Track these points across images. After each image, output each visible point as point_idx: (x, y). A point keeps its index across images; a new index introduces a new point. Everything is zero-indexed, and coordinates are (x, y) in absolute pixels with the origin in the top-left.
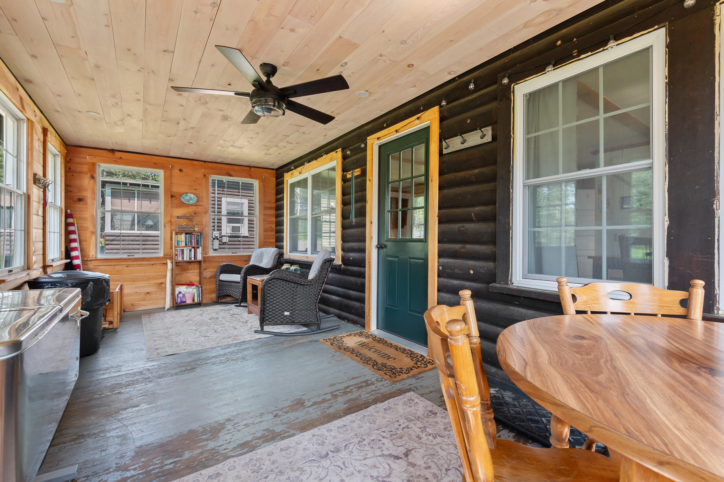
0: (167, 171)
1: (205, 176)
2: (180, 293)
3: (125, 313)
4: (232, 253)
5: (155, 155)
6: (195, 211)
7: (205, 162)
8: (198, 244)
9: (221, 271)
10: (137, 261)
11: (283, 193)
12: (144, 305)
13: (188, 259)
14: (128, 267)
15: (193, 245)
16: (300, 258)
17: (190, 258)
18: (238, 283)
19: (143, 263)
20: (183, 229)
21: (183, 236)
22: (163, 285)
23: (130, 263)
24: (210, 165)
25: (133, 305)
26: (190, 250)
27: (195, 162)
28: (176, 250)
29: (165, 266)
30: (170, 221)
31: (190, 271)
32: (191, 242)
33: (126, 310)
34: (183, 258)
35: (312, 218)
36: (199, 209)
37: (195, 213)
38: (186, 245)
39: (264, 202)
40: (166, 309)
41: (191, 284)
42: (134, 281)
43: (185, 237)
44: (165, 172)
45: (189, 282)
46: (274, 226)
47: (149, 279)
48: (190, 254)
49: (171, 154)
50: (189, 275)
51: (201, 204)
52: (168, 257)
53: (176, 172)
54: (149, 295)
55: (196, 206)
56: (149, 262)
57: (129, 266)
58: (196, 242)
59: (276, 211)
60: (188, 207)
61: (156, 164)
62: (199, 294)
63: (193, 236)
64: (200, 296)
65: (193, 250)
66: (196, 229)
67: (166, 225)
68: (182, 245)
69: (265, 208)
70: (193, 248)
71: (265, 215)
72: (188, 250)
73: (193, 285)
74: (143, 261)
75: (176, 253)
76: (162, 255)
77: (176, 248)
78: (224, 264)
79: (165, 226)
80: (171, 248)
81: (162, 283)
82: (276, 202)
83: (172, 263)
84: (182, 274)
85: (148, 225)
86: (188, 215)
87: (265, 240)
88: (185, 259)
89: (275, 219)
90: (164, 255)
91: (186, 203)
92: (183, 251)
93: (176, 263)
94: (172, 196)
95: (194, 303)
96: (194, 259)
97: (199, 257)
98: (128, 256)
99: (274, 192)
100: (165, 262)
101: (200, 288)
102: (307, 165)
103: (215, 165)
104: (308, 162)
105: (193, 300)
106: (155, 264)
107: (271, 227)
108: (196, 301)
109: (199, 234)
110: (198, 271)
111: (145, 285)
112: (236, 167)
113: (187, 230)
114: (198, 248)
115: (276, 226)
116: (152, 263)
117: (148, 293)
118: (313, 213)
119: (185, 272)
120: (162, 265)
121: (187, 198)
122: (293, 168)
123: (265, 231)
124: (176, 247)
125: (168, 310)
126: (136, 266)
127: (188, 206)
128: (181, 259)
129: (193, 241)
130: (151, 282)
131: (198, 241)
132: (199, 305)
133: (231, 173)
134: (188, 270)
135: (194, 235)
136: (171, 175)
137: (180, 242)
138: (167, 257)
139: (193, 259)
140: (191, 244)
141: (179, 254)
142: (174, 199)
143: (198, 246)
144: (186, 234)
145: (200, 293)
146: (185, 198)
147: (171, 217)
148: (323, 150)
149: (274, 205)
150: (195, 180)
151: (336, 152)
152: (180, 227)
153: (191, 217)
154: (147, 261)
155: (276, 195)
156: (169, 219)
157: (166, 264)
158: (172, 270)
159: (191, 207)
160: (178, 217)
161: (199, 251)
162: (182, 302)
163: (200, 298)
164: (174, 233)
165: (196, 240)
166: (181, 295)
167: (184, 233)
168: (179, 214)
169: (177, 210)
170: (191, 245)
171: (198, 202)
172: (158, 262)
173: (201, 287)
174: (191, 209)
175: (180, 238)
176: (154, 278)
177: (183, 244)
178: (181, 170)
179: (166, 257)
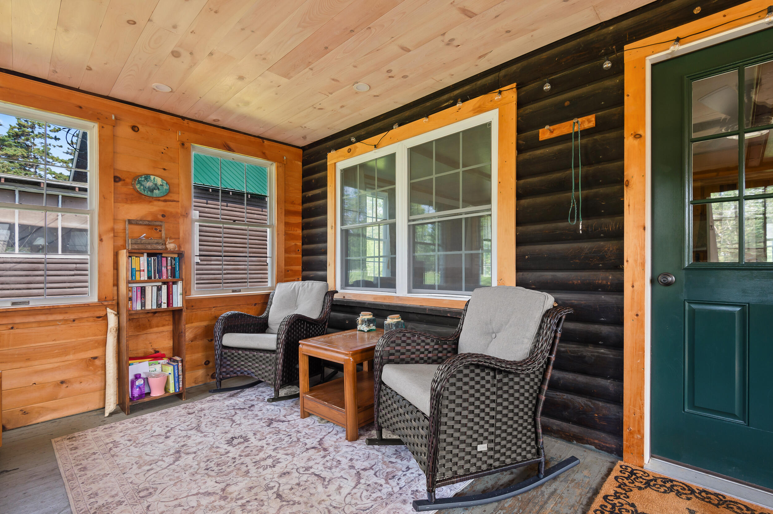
0: (104, 126)
1: (183, 144)
2: (137, 377)
3: (6, 433)
4: (233, 291)
5: (78, 90)
6: (164, 211)
7: (183, 118)
8: (173, 275)
9: (224, 327)
10: (37, 314)
11: (326, 185)
12: (54, 410)
13: (155, 307)
14: (12, 328)
15: (164, 277)
16: (374, 298)
17: (159, 305)
18: (273, 352)
19: (51, 318)
20: (141, 246)
21: (144, 259)
22: (98, 362)
23: (18, 320)
24: (192, 124)
25: (25, 413)
26: (159, 289)
27: (164, 117)
28: (130, 290)
29: (101, 322)
30: (113, 230)
31: (155, 330)
32: (160, 272)
33: (8, 427)
34: (143, 305)
35: (409, 226)
36: (170, 208)
37: (163, 216)
38: (149, 277)
39: (285, 202)
40: (107, 414)
41: (156, 356)
42: (28, 360)
43: (148, 261)
44: (101, 128)
45: (153, 351)
46: (299, 243)
47: (65, 351)
48: (159, 296)
49: (117, 93)
50: (152, 337)
51: (174, 197)
52: (110, 303)
53: (124, 130)
54: (64, 385)
55: (165, 201)
56: (66, 316)
57: (15, 326)
58: (169, 271)
59: (303, 218)
60: (150, 202)
61: (81, 107)
62: (179, 375)
63: (164, 259)
64: (181, 379)
65: (164, 288)
66: (171, 246)
67: (104, 238)
68: (142, 279)
69: (288, 213)
70: (164, 283)
71: (287, 224)
72: (155, 289)
73: (162, 357)
74: (51, 314)
75: (130, 294)
76: (94, 299)
77: (130, 285)
78: (229, 313)
79: (101, 240)
80: (116, 284)
81: (95, 358)
82: (303, 202)
83: (118, 314)
84: (138, 335)
85: (39, 246)
86: (149, 219)
87: (287, 267)
88: (148, 307)
89: (301, 232)
90: (99, 300)
91: (146, 193)
92: (143, 290)
93: (130, 315)
94: (117, 179)
95: (167, 395)
96: (168, 305)
97: (178, 302)
98: (13, 304)
99: (299, 186)
100: (102, 313)
101: (180, 364)
102: (397, 130)
103: (201, 127)
104: (400, 125)
105: (166, 389)
106: (80, 319)
107: (296, 244)
108: (172, 390)
109: (176, 256)
110: (169, 328)
111: (56, 365)
112: (238, 136)
113: (149, 247)
114: (174, 283)
115: (303, 244)
116: (72, 317)
117: (62, 382)
118: (412, 217)
119: (145, 332)
120: (95, 321)
121: (149, 184)
122: (353, 139)
123: (287, 251)
124: (129, 282)
125: (111, 414)
126: (34, 325)
127: (150, 200)
128: (139, 308)
129: (164, 269)
130: (71, 357)
131: (173, 270)
132: (178, 397)
133: (232, 145)
134: (151, 327)
135: (167, 258)
136: (114, 136)
137: (138, 273)
138: (106, 303)
139: (164, 306)
140: (160, 276)
141: (134, 298)
142: (120, 184)
143: (174, 280)
144: (149, 255)
145: (180, 373)
146: (144, 183)
147: (115, 220)
148: (446, 97)
149: (299, 208)
150: (164, 151)
151: (500, 92)
152: (136, 241)
153: (157, 223)
154: (61, 313)
155: (303, 191)
156: (110, 225)
157: (105, 318)
158: (119, 330)
159: (156, 203)
160: (130, 222)
161: (178, 289)
162: (143, 395)
163: (181, 383)
164: (123, 254)
165: (169, 268)
166: (140, 382)
167: (145, 255)
168: (133, 216)
169: (127, 206)
170: (160, 278)
171: (170, 194)
172: (85, 315)
173: (182, 361)
174: (155, 208)
175: (138, 264)
176: (76, 349)
177: (144, 277)
178: (135, 128)
179: (103, 303)
